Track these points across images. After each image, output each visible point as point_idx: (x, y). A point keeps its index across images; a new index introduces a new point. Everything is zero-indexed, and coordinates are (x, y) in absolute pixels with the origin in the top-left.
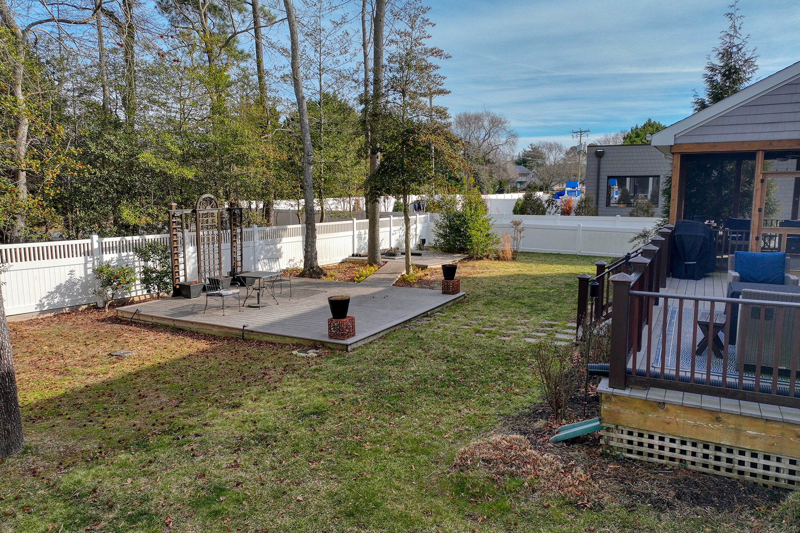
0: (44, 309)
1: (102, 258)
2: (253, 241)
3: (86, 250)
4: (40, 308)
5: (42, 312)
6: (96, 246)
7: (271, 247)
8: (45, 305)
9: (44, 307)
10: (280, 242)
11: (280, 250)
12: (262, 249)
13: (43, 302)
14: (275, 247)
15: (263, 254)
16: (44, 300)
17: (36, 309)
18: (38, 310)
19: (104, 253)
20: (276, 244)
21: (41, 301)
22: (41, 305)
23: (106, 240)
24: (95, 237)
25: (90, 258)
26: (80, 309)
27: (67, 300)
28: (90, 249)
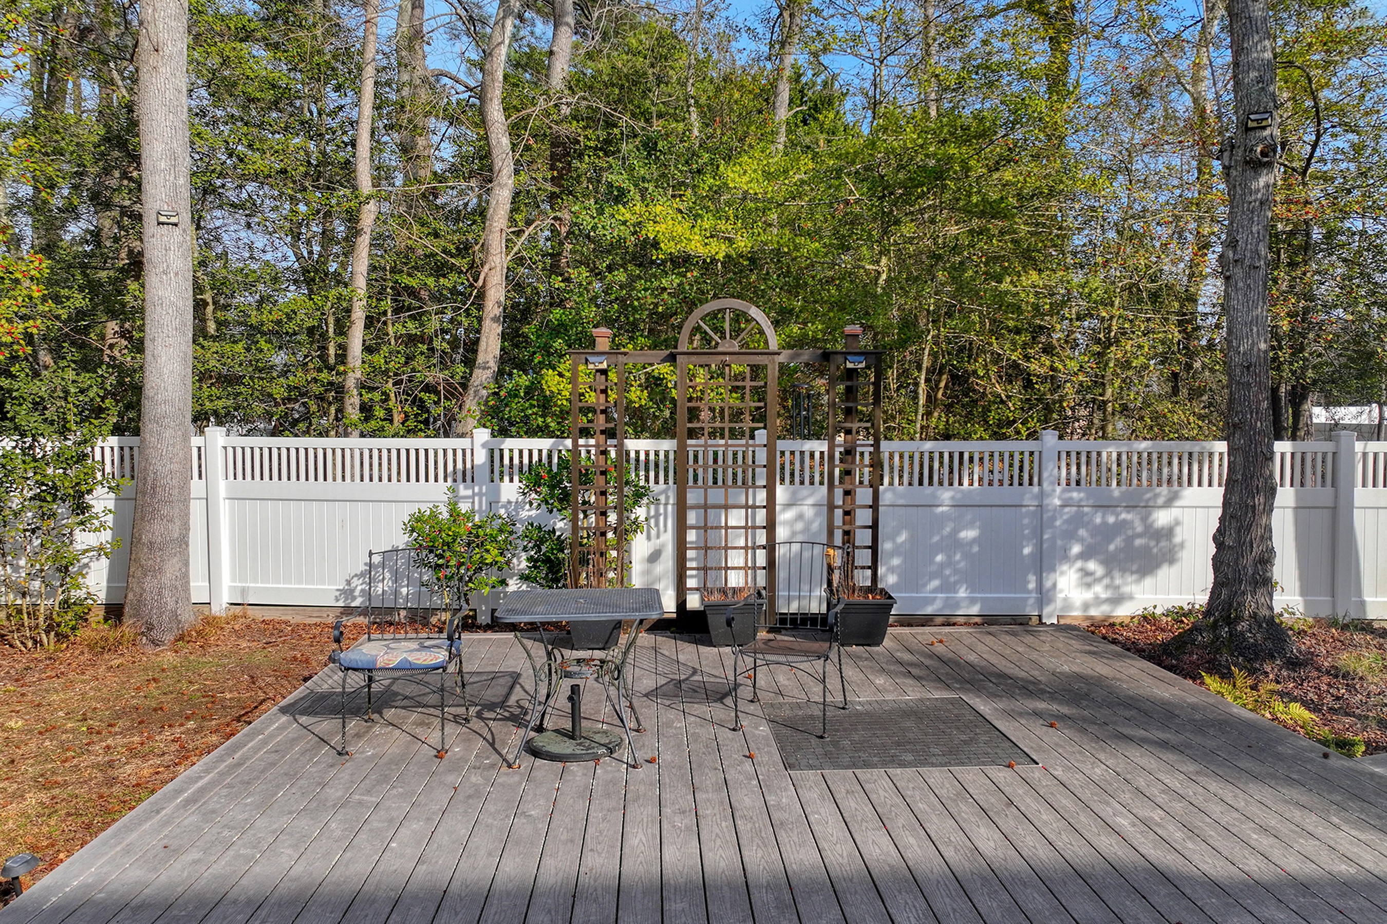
0: (353, 605)
1: (497, 492)
2: (1036, 489)
3: (460, 466)
4: (346, 599)
5: (348, 611)
6: (481, 457)
7: (1123, 516)
8: (357, 593)
9: (354, 599)
10: (1168, 504)
11: (1169, 532)
12: (1078, 521)
13: (353, 585)
14: (1144, 519)
15: (1081, 540)
16: (355, 582)
17: (337, 600)
18: (341, 604)
19: (507, 478)
20: (1148, 508)
21: (349, 583)
22: (348, 593)
23: (511, 444)
24: (482, 435)
25: (466, 488)
26: (434, 620)
27: (404, 591)
28: (469, 465)
